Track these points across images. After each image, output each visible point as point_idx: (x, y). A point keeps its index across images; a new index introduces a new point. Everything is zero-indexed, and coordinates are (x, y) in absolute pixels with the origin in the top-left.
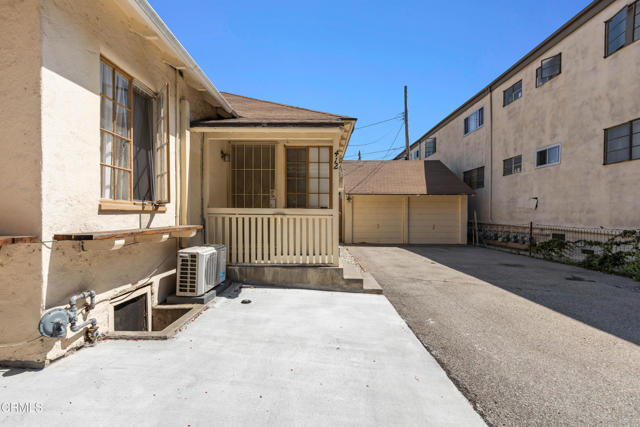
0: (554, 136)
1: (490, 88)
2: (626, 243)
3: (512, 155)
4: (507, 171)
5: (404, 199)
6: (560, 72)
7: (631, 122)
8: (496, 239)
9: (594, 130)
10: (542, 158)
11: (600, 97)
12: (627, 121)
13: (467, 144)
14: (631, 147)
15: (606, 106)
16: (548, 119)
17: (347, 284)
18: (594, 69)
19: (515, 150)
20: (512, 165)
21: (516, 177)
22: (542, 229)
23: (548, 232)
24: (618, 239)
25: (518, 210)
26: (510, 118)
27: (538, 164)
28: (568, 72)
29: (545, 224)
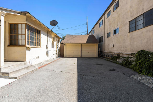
0: (117, 25)
1: (104, 14)
2: (132, 57)
3: (109, 32)
4: (108, 37)
5: (80, 45)
6: (119, 6)
7: (136, 18)
8: (105, 56)
9: (127, 22)
10: (115, 32)
11: (128, 12)
12: (135, 18)
13: (100, 30)
14: (136, 26)
15: (129, 14)
16: (116, 21)
17: (2, 74)
18: (127, 3)
19: (109, 30)
20: (108, 35)
21: (109, 38)
22: (115, 53)
23: (116, 54)
24: (130, 56)
25: (110, 48)
26: (108, 21)
27: (114, 34)
28: (120, 6)
29: (115, 52)
